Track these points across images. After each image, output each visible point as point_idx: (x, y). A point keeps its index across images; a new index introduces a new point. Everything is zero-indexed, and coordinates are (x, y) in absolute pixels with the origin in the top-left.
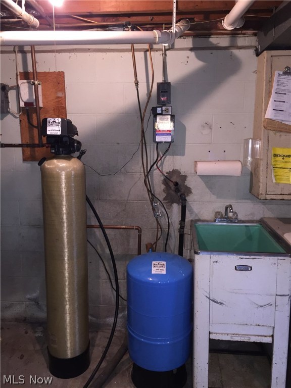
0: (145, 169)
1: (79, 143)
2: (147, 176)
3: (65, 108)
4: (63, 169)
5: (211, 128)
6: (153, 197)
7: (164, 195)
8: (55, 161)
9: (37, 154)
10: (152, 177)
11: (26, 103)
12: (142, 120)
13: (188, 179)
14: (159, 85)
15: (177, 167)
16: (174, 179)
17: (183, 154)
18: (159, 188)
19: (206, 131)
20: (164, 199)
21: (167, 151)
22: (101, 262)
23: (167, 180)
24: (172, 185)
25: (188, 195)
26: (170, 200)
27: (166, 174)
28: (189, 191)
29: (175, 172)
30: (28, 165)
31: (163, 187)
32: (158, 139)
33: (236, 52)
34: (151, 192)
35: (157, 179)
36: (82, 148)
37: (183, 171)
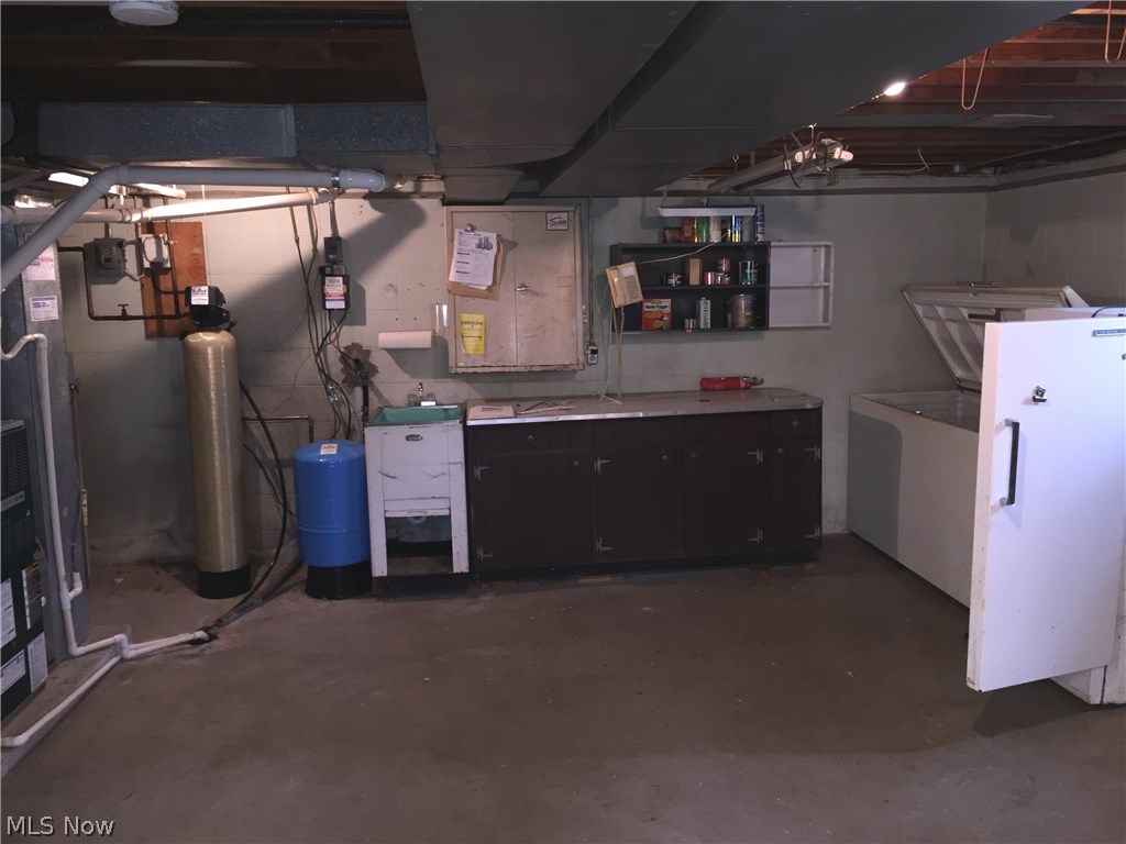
0: (315, 343)
1: (227, 312)
2: (319, 353)
3: (204, 268)
4: (210, 343)
5: (396, 291)
6: (328, 379)
7: (343, 377)
8: (201, 334)
9: (166, 328)
10: (325, 354)
11: (151, 263)
12: (307, 282)
13: (372, 355)
14: (327, 240)
15: (358, 340)
16: (354, 355)
17: (364, 324)
18: (336, 368)
19: (391, 295)
20: (344, 382)
21: (342, 320)
22: (260, 470)
23: (344, 358)
24: (351, 362)
25: (373, 376)
26: (351, 382)
27: (342, 350)
28: (374, 370)
29: (355, 346)
30: (153, 343)
31: (341, 366)
32: (329, 305)
33: (419, 202)
34: (324, 372)
35: (333, 355)
36: (231, 319)
37: (365, 345)
